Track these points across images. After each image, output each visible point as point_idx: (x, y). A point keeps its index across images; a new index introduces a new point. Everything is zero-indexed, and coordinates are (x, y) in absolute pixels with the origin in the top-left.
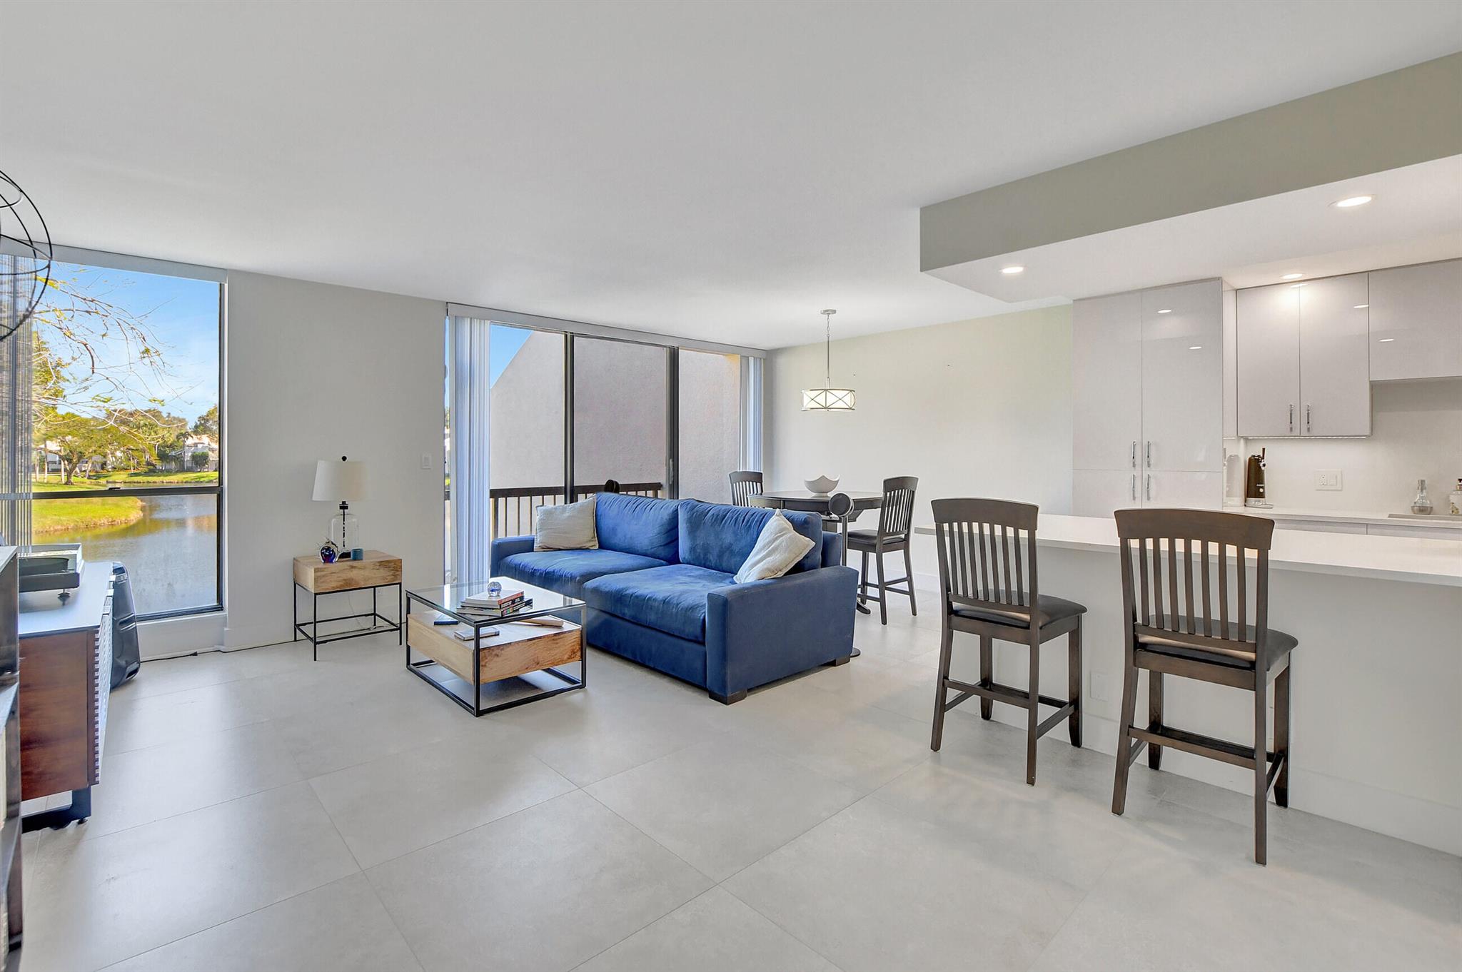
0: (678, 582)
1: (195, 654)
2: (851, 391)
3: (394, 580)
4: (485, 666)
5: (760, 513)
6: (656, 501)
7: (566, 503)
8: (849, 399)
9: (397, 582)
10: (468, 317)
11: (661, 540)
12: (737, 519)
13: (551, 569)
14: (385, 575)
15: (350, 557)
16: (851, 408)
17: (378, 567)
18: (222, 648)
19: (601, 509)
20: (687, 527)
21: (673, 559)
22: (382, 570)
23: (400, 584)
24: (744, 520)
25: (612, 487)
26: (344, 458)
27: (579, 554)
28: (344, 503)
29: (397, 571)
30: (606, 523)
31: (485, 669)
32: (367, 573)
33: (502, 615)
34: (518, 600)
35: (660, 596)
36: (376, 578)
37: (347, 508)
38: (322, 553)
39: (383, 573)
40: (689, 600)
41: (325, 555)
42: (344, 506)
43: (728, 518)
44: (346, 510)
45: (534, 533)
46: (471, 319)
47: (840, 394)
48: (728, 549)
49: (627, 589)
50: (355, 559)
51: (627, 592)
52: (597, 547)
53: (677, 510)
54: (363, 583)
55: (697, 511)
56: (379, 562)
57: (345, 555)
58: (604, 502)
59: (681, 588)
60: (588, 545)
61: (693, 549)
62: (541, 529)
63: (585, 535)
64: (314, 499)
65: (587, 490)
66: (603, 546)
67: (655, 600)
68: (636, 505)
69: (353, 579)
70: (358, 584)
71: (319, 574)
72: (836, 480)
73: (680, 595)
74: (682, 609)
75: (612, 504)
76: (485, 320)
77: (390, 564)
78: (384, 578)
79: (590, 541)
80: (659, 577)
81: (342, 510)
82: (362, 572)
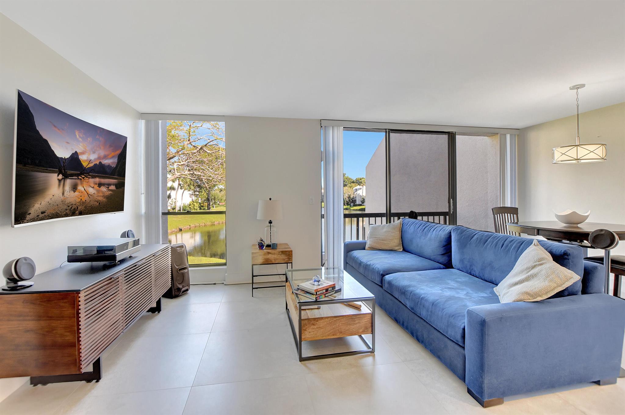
0: (447, 286)
1: (215, 284)
2: (603, 145)
3: (289, 261)
4: (305, 330)
5: (518, 241)
6: (439, 225)
7: (387, 223)
8: (600, 151)
9: (290, 262)
10: (331, 126)
11: (441, 251)
12: (497, 243)
13: (369, 263)
14: (284, 258)
15: (271, 247)
16: (603, 159)
17: (281, 254)
18: (225, 283)
19: (405, 227)
20: (458, 245)
21: (448, 265)
22: (283, 256)
23: (292, 263)
24: (503, 245)
25: (413, 215)
26: (270, 199)
27: (389, 254)
28: (270, 221)
29: (290, 256)
30: (408, 236)
31: (306, 332)
32: (276, 256)
33: (316, 300)
34: (331, 289)
35: (431, 298)
36: (280, 259)
37: (271, 223)
38: (258, 244)
39: (283, 257)
40: (452, 307)
41: (260, 245)
42: (270, 222)
43: (490, 242)
44: (271, 224)
45: (366, 239)
46: (333, 127)
47: (592, 148)
48: (490, 264)
49: (409, 286)
50: (273, 249)
51: (409, 289)
52: (402, 250)
53: (451, 233)
54: (274, 261)
55: (465, 235)
56: (281, 251)
57: (268, 246)
58: (406, 224)
59: (448, 293)
60: (396, 248)
61: (462, 261)
62: (370, 238)
63: (395, 242)
64: (257, 218)
65: (399, 215)
66: (405, 250)
67: (426, 300)
68: (424, 227)
69: (269, 259)
70: (271, 261)
71: (254, 255)
72: (586, 214)
73: (446, 301)
74: (446, 315)
75: (410, 225)
76: (340, 126)
77: (287, 253)
78: (284, 259)
79: (398, 246)
80: (433, 280)
81: (270, 224)
82: (273, 256)
